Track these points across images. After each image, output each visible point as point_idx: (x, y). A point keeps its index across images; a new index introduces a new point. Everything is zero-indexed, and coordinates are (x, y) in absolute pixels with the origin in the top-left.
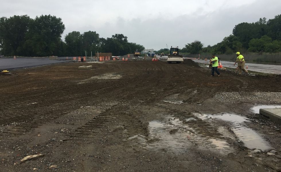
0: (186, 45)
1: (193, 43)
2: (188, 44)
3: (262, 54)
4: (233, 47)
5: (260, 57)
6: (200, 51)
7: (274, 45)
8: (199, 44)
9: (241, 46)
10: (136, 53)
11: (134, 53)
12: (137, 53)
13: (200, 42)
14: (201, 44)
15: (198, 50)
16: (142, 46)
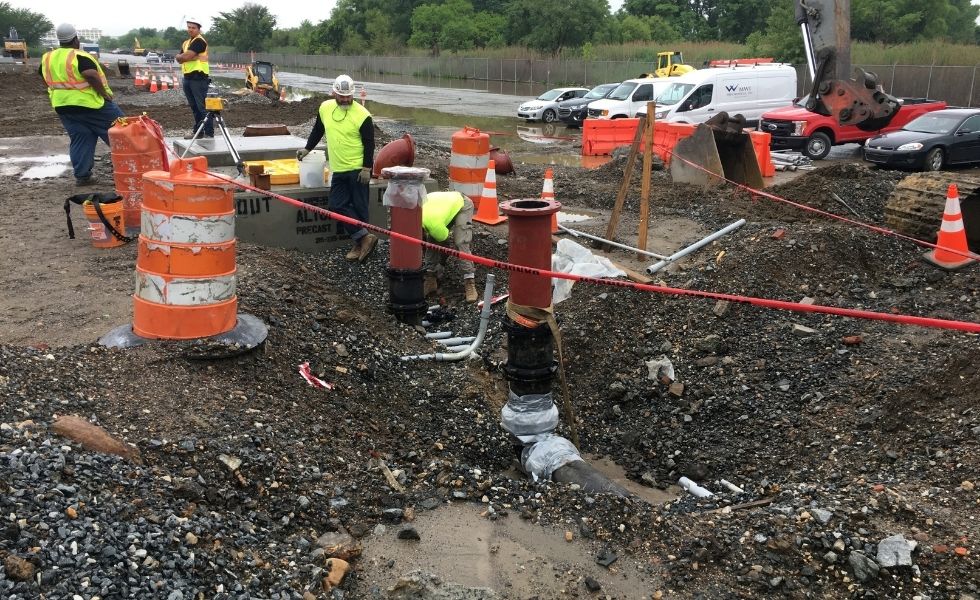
0: (215, 19)
1: (241, 13)
2: (224, 15)
3: (438, 55)
4: (367, 31)
5: (434, 64)
6: (266, 42)
7: (460, 27)
8: (262, 16)
9: (386, 29)
10: (9, 45)
11: (3, 45)
12: (12, 44)
13: (265, 10)
14: (271, 18)
15: (261, 36)
16: (41, 16)
